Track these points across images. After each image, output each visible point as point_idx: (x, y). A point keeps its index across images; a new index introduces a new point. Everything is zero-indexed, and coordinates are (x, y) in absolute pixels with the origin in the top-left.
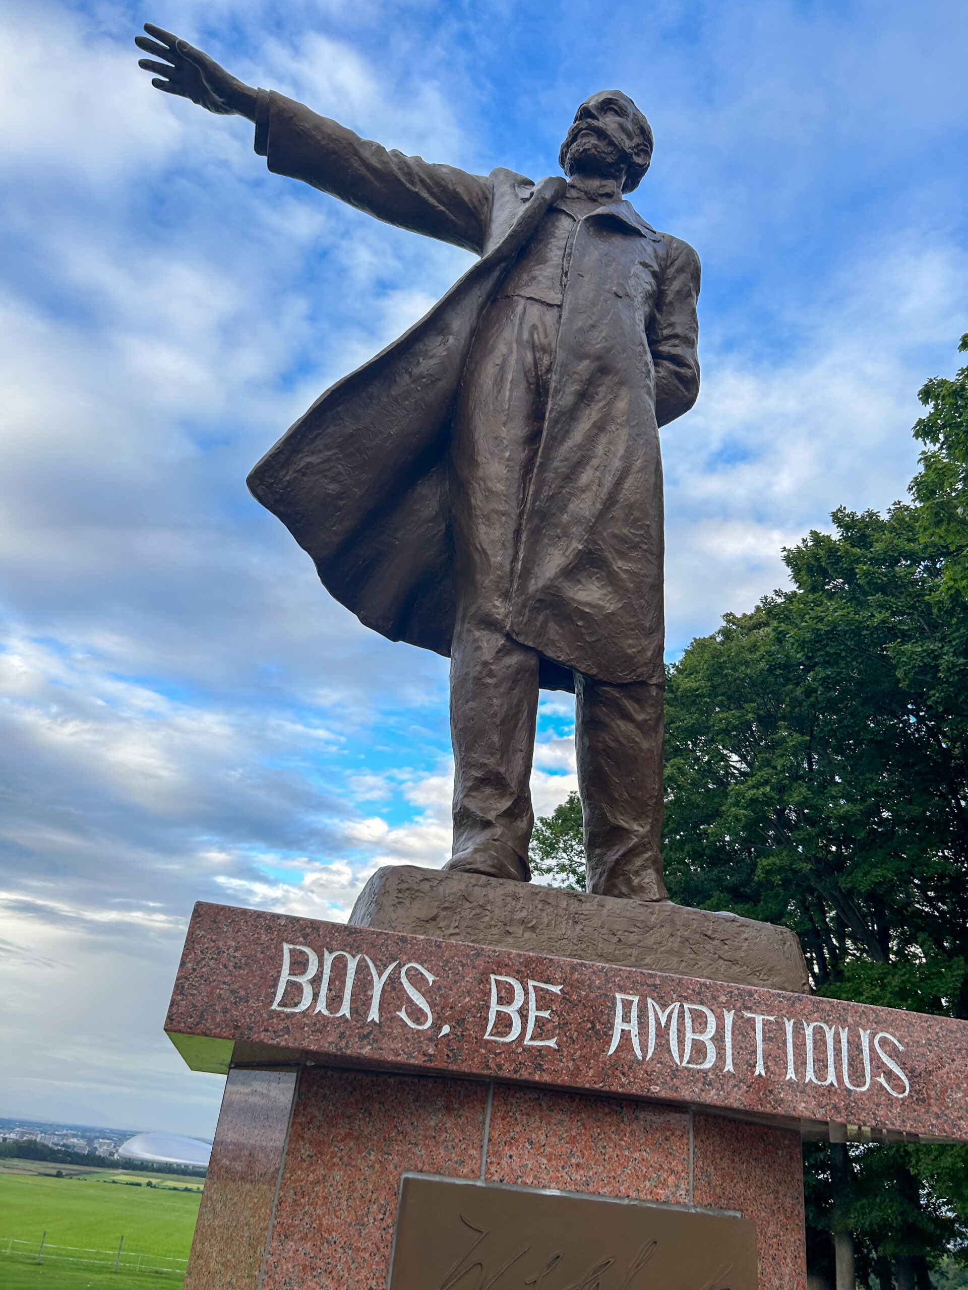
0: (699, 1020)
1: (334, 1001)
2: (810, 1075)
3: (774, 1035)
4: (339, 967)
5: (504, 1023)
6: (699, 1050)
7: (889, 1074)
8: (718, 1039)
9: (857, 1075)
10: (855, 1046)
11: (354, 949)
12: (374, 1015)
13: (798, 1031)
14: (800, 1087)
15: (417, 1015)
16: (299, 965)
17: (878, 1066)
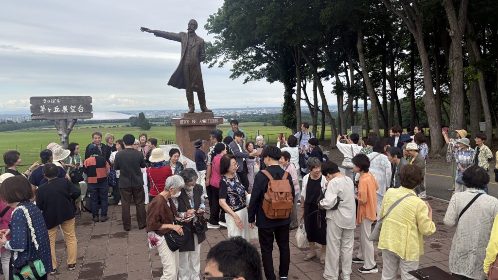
0: (205, 120)
1: (183, 123)
2: (212, 122)
5: (193, 122)
6: (205, 122)
9: (215, 122)
10: (215, 120)
11: (184, 120)
12: (186, 123)
13: (211, 120)
15: (188, 123)
16: (181, 121)
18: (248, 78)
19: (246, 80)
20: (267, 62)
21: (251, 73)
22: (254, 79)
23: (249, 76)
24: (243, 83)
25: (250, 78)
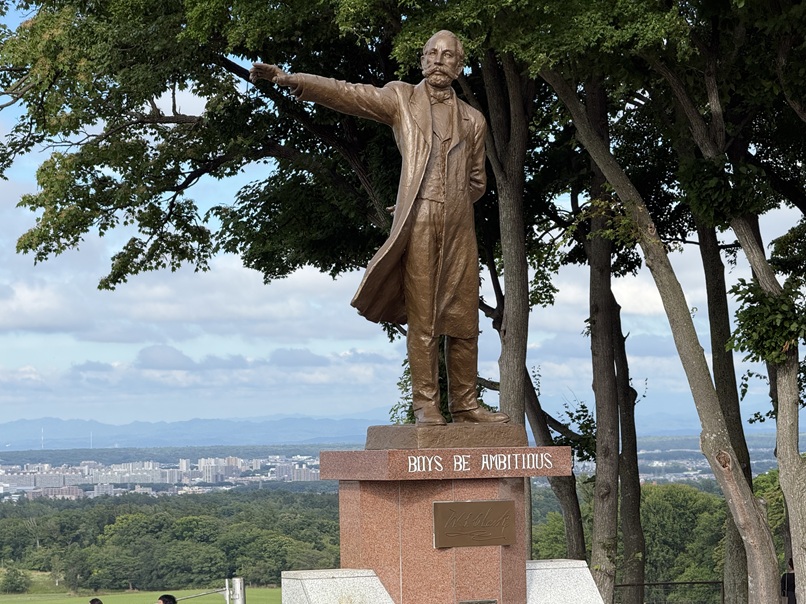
0: (502, 457)
1: (421, 468)
2: (528, 467)
3: (520, 459)
4: (421, 460)
5: (458, 466)
6: (502, 465)
7: (548, 463)
8: (507, 462)
9: (539, 465)
10: (539, 458)
11: (423, 455)
12: (430, 469)
13: (526, 456)
14: (526, 470)
15: (439, 468)
16: (413, 461)
17: (545, 461)
18: (133, 248)
19: (124, 266)
20: (270, 150)
21: (152, 220)
22: (167, 258)
23: (144, 238)
24: (105, 284)
25: (146, 250)
